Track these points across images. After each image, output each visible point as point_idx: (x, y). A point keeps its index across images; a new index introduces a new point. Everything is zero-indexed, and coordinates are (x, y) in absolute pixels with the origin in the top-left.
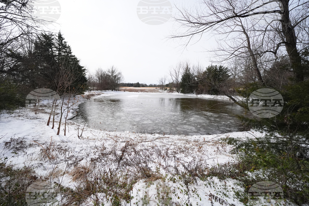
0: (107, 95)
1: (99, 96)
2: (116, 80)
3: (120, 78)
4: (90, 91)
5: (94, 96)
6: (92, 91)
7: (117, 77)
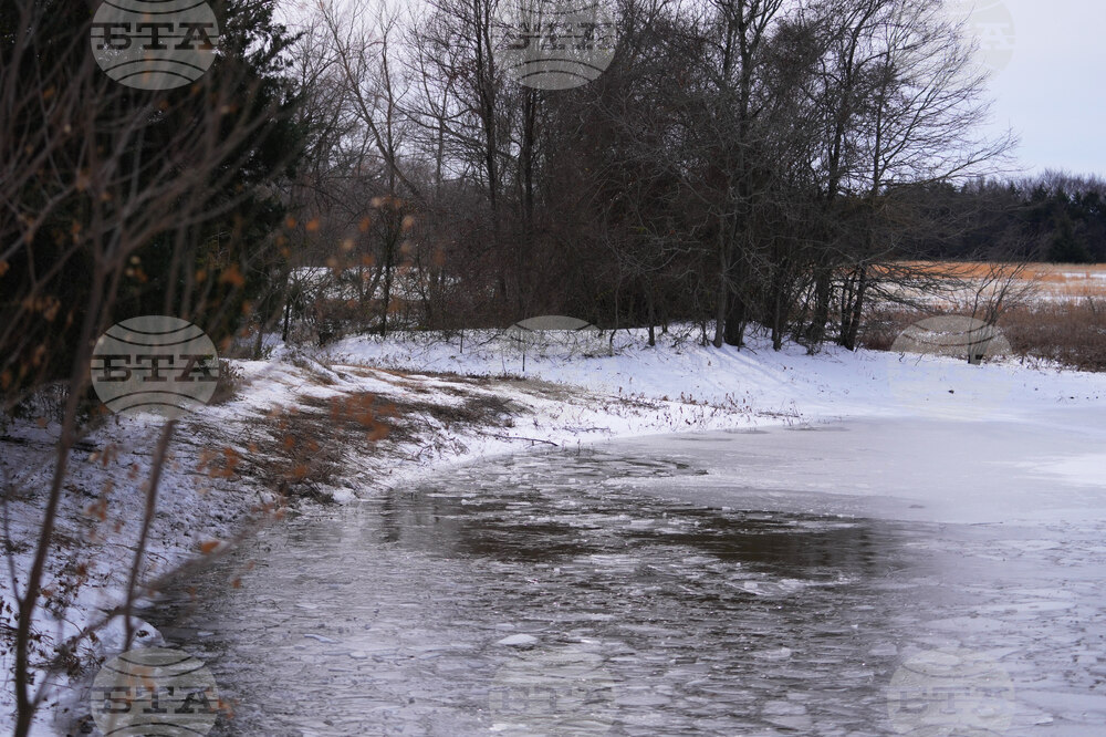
0: (625, 429)
1: (484, 444)
2: (810, 124)
3: (886, 76)
4: (326, 338)
5: (402, 434)
6: (356, 348)
7: (830, 60)
